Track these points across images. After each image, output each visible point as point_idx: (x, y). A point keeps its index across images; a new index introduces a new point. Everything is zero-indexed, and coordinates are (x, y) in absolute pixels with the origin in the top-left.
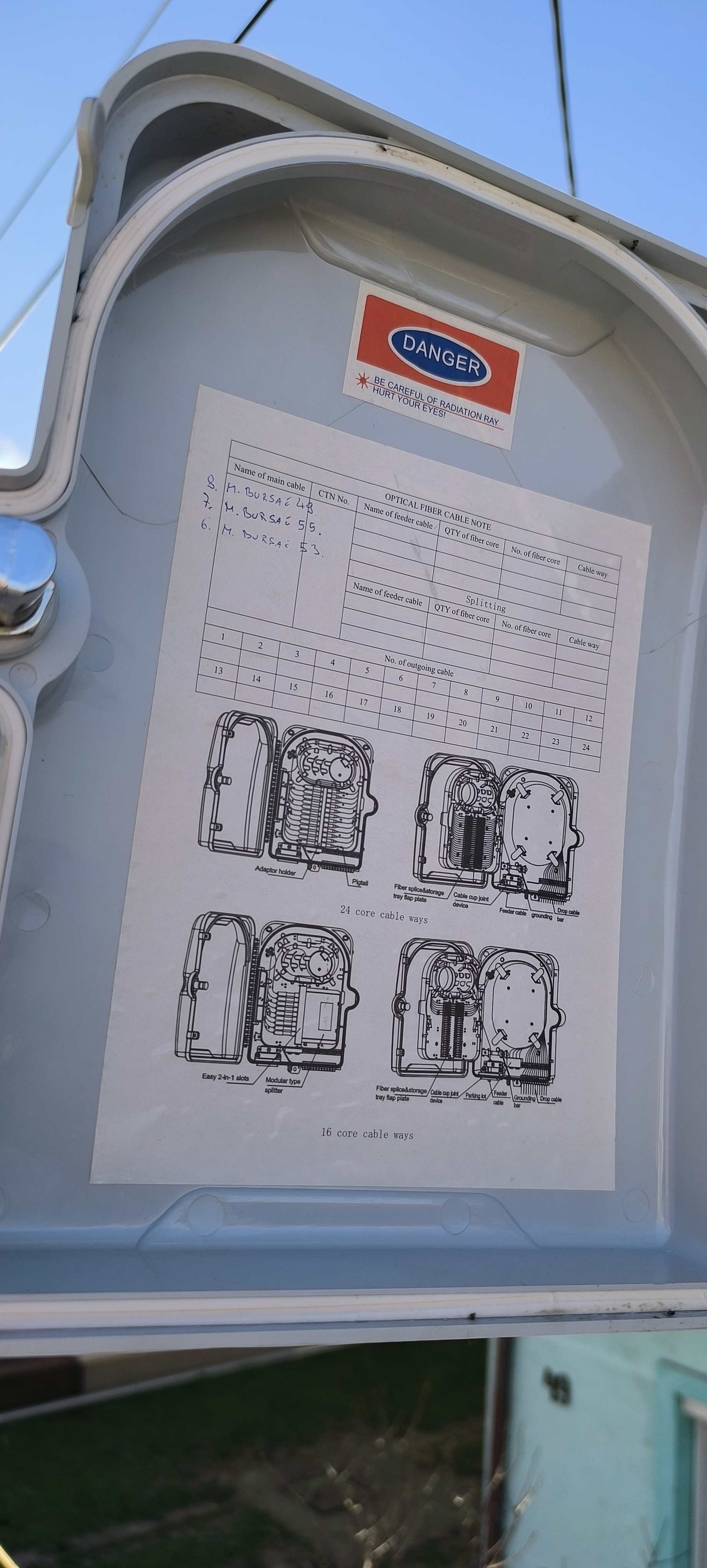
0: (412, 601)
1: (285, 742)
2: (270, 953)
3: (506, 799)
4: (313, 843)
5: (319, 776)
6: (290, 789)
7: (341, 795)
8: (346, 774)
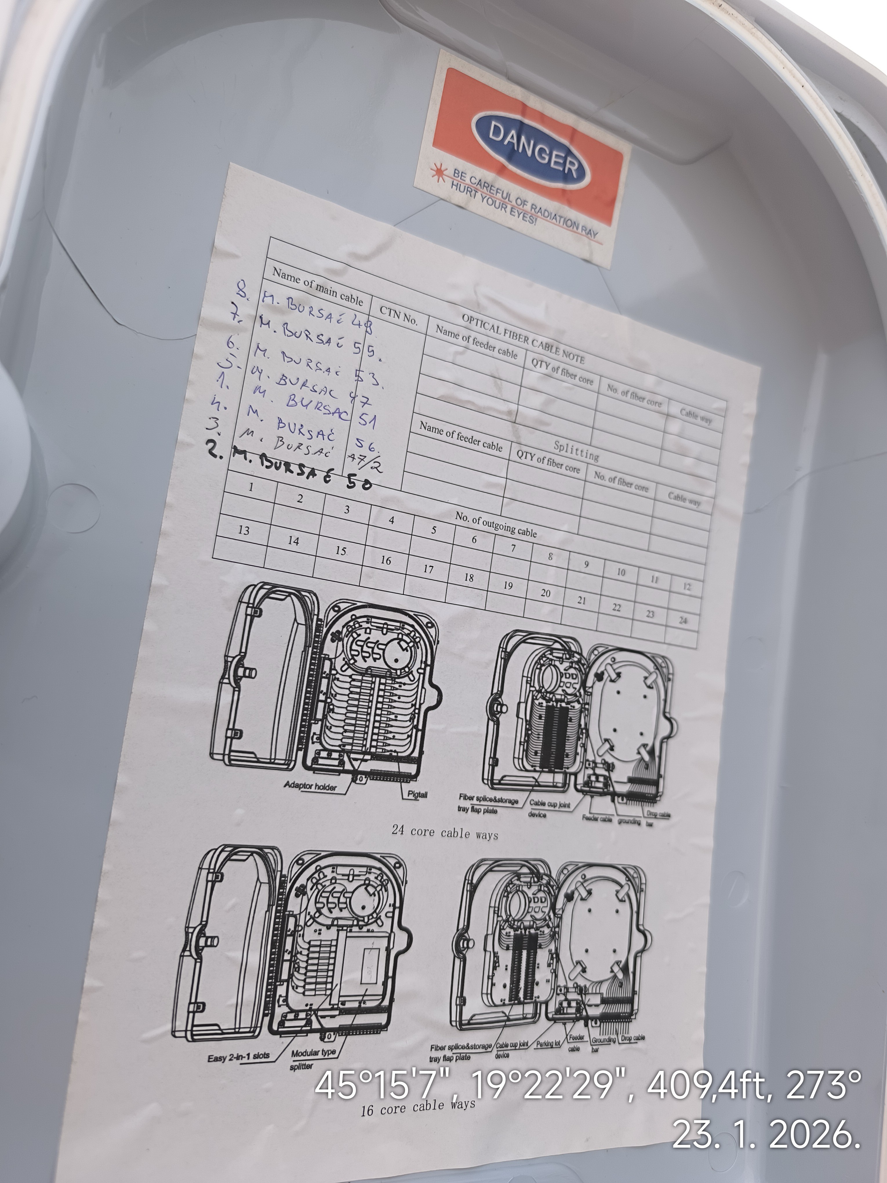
0: (491, 446)
1: (328, 621)
2: (301, 891)
3: (594, 683)
4: (360, 748)
5: (370, 662)
6: (333, 680)
7: (397, 686)
8: (404, 658)
